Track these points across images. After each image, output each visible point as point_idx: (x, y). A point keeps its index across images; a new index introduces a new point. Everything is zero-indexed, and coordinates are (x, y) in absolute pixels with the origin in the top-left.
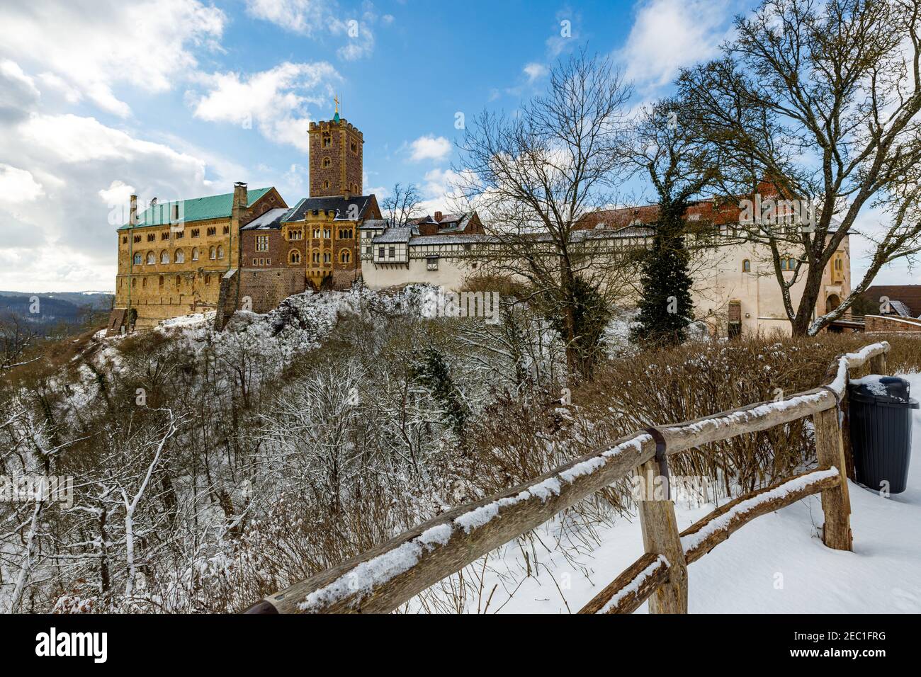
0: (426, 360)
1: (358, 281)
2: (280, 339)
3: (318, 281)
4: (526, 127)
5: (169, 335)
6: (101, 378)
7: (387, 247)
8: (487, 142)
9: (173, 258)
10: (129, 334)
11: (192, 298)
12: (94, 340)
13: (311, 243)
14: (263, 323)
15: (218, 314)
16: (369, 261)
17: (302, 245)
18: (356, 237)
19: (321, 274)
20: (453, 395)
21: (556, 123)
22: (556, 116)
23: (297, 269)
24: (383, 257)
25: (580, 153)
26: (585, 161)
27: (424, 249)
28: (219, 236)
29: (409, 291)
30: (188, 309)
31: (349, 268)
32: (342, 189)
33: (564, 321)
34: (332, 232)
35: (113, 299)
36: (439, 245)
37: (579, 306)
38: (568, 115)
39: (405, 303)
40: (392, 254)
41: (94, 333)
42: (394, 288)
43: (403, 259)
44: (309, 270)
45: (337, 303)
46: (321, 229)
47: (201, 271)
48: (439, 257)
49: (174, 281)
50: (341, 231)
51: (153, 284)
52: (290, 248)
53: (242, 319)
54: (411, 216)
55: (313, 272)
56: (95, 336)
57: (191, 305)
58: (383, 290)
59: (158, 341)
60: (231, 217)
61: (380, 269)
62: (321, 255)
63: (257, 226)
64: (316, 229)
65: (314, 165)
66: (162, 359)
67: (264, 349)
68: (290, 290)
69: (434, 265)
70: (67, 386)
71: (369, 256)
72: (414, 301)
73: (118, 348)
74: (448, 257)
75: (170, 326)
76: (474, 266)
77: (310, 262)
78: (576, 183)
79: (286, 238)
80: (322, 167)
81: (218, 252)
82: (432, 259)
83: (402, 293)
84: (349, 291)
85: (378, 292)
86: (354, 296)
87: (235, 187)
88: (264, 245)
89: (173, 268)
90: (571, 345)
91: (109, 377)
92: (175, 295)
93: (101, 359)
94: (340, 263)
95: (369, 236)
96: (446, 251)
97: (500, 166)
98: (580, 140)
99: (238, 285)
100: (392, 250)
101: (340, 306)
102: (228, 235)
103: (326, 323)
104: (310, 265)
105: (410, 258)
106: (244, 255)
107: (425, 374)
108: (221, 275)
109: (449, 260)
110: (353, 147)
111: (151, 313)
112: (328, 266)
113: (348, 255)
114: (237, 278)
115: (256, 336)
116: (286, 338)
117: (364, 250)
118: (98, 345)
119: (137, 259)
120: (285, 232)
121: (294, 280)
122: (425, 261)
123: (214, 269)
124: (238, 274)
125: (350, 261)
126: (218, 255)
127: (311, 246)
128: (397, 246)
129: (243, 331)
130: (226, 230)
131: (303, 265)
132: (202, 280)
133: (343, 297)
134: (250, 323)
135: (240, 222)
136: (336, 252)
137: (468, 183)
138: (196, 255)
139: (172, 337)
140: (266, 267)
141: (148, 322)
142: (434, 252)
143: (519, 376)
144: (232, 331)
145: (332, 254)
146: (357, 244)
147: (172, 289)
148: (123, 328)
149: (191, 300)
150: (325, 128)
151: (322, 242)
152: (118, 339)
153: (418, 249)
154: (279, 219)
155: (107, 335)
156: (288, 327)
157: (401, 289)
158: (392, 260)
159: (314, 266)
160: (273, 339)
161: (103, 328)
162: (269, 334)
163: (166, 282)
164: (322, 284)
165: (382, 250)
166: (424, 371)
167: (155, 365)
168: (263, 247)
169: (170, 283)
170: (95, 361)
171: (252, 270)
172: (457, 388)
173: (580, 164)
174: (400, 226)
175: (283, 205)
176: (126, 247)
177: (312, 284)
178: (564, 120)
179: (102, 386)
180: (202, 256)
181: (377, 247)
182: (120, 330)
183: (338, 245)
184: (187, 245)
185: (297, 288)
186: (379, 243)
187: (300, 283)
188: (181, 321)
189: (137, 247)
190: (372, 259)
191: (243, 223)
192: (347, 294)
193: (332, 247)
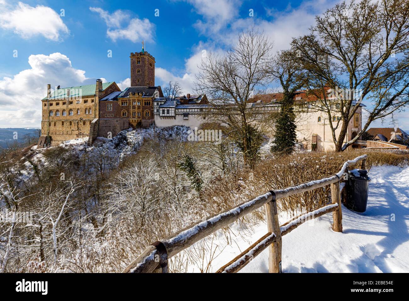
0: (184, 160)
1: (153, 124)
2: (118, 150)
3: (135, 124)
4: (228, 60)
5: (67, 148)
6: (35, 167)
7: (166, 109)
9: (68, 113)
10: (48, 148)
11: (77, 131)
12: (32, 150)
13: (131, 107)
14: (110, 143)
15: (89, 139)
16: (158, 116)
17: (128, 109)
18: (152, 105)
19: (136, 121)
20: (196, 175)
21: (241, 58)
23: (125, 119)
24: (164, 114)
25: (251, 71)
26: (253, 75)
27: (182, 110)
28: (89, 104)
29: (175, 129)
30: (75, 136)
31: (149, 119)
32: (145, 83)
34: (141, 103)
35: (40, 131)
36: (189, 109)
39: (174, 134)
41: (31, 147)
42: (169, 127)
43: (173, 115)
44: (131, 119)
45: (143, 134)
46: (136, 101)
47: (81, 119)
48: (189, 114)
49: (69, 124)
50: (145, 102)
51: (59, 125)
52: (122, 109)
53: (101, 141)
54: (177, 96)
55: (133, 120)
56: (32, 148)
57: (77, 135)
58: (164, 128)
59: (62, 150)
60: (95, 95)
61: (163, 119)
62: (136, 113)
63: (107, 99)
64: (134, 101)
65: (132, 72)
66: (64, 159)
67: (111, 155)
68: (122, 128)
69: (187, 118)
70: (19, 171)
71: (158, 113)
72: (178, 133)
73: (43, 154)
74: (193, 114)
75: (67, 144)
76: (204, 118)
77: (131, 116)
78: (249, 84)
79: (120, 105)
80: (136, 73)
81: (89, 111)
82: (186, 115)
83: (172, 130)
85: (162, 129)
86: (151, 131)
87: (97, 81)
88: (110, 108)
89: (68, 117)
91: (39, 168)
92: (68, 129)
93: (35, 159)
94: (145, 116)
95: (158, 104)
96: (192, 112)
98: (251, 66)
99: (99, 125)
100: (168, 111)
101: (145, 135)
102: (93, 103)
103: (139, 143)
104: (131, 117)
105: (176, 115)
106: (101, 112)
107: (184, 166)
108: (90, 121)
110: (151, 65)
111: (59, 138)
112: (139, 118)
113: (148, 113)
114: (98, 122)
115: (107, 148)
116: (120, 149)
117: (155, 111)
118: (34, 152)
119: (51, 114)
120: (120, 103)
121: (124, 124)
122: (183, 116)
123: (87, 118)
124: (98, 121)
125: (149, 116)
126: (89, 113)
127: (131, 109)
128: (170, 109)
129: (101, 146)
130: (93, 101)
131: (128, 117)
132: (82, 123)
133: (146, 132)
134: (104, 143)
135: (99, 97)
136: (143, 111)
138: (79, 111)
139: (69, 149)
140: (111, 118)
141: (57, 142)
142: (187, 112)
143: (224, 166)
144: (96, 146)
145: (141, 112)
146: (152, 108)
147: (68, 127)
148: (45, 144)
149: (77, 132)
150: (138, 55)
151: (136, 107)
152: (43, 150)
153: (180, 110)
154: (117, 96)
155: (38, 148)
156: (121, 144)
157: (172, 128)
158: (168, 115)
159: (133, 117)
160: (115, 150)
161: (35, 145)
162: (113, 147)
163: (65, 124)
164: (137, 125)
165: (163, 111)
166: (183, 165)
167: (61, 161)
168: (110, 109)
169: (67, 124)
170: (32, 159)
171: (105, 119)
172: (198, 172)
173: (250, 77)
174: (172, 100)
175: (119, 90)
176: (46, 108)
177: (132, 126)
179: (36, 171)
180: (82, 113)
181: (161, 109)
182: (44, 146)
183: (144, 108)
184: (74, 107)
185: (125, 127)
187: (127, 125)
188: (73, 142)
189: (51, 108)
190: (159, 115)
191: (100, 99)
192: (148, 130)
193: (141, 109)
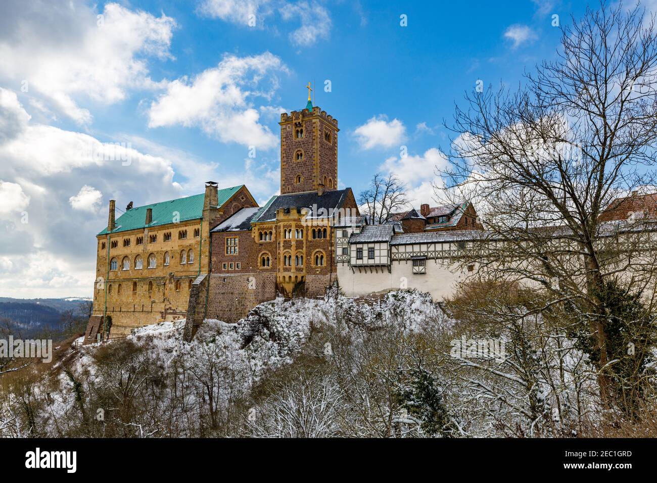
0: (414, 383)
1: (333, 287)
2: (250, 352)
3: (289, 287)
4: (533, 99)
5: (141, 344)
6: (78, 387)
7: (365, 247)
8: (482, 122)
9: (146, 264)
10: (104, 342)
11: (163, 305)
12: (73, 348)
13: (282, 244)
14: (231, 333)
15: (187, 323)
16: (346, 264)
17: (273, 247)
18: (331, 237)
19: (293, 279)
20: (448, 429)
22: (571, 82)
23: (267, 274)
24: (361, 258)
25: (606, 124)
26: (613, 134)
27: (409, 249)
28: (191, 240)
29: (392, 299)
30: (159, 317)
31: (323, 272)
32: (315, 183)
33: (593, 340)
34: (305, 232)
35: (91, 305)
36: (427, 243)
37: (614, 320)
38: (586, 79)
39: (388, 313)
40: (371, 256)
41: (73, 340)
42: (374, 296)
43: (384, 261)
44: (280, 275)
45: (310, 313)
46: (293, 229)
47: (172, 276)
48: (427, 258)
49: (146, 287)
50: (314, 231)
51: (127, 289)
52: (260, 251)
53: (211, 329)
54: (393, 211)
55: (284, 277)
56: (74, 343)
57: (162, 313)
58: (362, 298)
59: (129, 350)
60: (201, 219)
61: (358, 273)
62: (293, 258)
63: (228, 228)
64: (288, 229)
65: (285, 159)
66: (133, 370)
67: (233, 363)
68: (260, 297)
69: (421, 268)
70: (48, 394)
71: (345, 258)
72: (398, 310)
73: (94, 356)
74: (437, 258)
75: (141, 334)
76: (471, 268)
77: (281, 266)
78: (602, 162)
79: (257, 239)
80: (294, 160)
81: (188, 256)
82: (419, 261)
83: (383, 301)
84: (323, 299)
85: (355, 300)
86: (328, 304)
87: (207, 187)
88: (234, 247)
89: (146, 273)
90: (605, 372)
91: (85, 386)
92: (147, 302)
93: (78, 368)
94: (313, 266)
95: (345, 235)
96: (435, 251)
97: (500, 147)
98: (604, 109)
99: (208, 291)
100: (371, 251)
101: (313, 315)
102: (198, 238)
103: (298, 335)
104: (282, 270)
105: (392, 260)
106: (214, 259)
107: (413, 400)
108: (191, 281)
109: (439, 261)
110: (328, 137)
111: (125, 321)
112: (300, 270)
113: (322, 257)
114: (207, 284)
115: (225, 347)
116: (255, 351)
117: (339, 251)
118: (77, 353)
119: (113, 265)
120: (255, 234)
121: (264, 286)
122: (410, 263)
123: (184, 274)
124: (207, 279)
125: (324, 264)
126: (188, 260)
127: (282, 248)
128: (377, 246)
129: (212, 342)
130: (197, 233)
131: (274, 269)
132: (173, 286)
133: (316, 306)
134: (219, 333)
135: (210, 224)
136: (309, 254)
137: (461, 170)
138: (168, 259)
139: (143, 347)
140: (235, 272)
141: (122, 330)
142: (420, 252)
143: (533, 408)
144: (201, 342)
145: (304, 256)
146: (332, 245)
147: (144, 295)
148: (99, 335)
149: (161, 307)
150: (297, 118)
151: (293, 243)
152: (94, 347)
153: (402, 249)
154: (249, 219)
155: (85, 343)
156: (257, 338)
157: (382, 296)
158: (371, 262)
159: (286, 270)
160: (242, 352)
161: (81, 336)
162: (238, 346)
163: (139, 288)
164: (294, 291)
165: (360, 251)
166: (412, 397)
167: (127, 376)
168: (233, 250)
169: (142, 289)
170: (73, 369)
171: (222, 275)
172: (453, 420)
173: (605, 139)
174: (380, 223)
175: (253, 204)
176: (104, 253)
177: (283, 291)
178: (582, 86)
179: (78, 395)
180: (173, 261)
181: (354, 247)
182: (96, 338)
183: (311, 246)
184: (159, 249)
185: (267, 295)
186: (356, 243)
187: (270, 289)
188: (150, 330)
189: (114, 252)
190: (349, 262)
191: (213, 225)
192: (322, 301)
193: (304, 249)
